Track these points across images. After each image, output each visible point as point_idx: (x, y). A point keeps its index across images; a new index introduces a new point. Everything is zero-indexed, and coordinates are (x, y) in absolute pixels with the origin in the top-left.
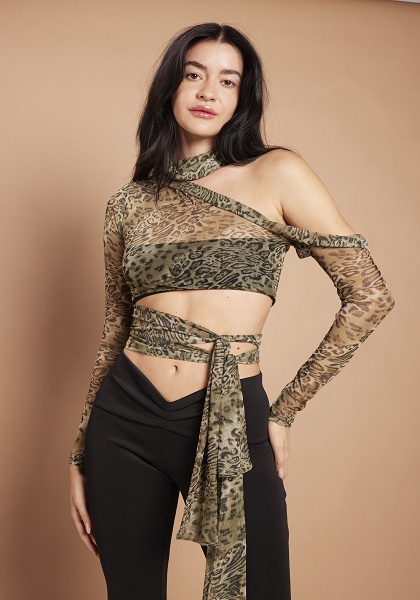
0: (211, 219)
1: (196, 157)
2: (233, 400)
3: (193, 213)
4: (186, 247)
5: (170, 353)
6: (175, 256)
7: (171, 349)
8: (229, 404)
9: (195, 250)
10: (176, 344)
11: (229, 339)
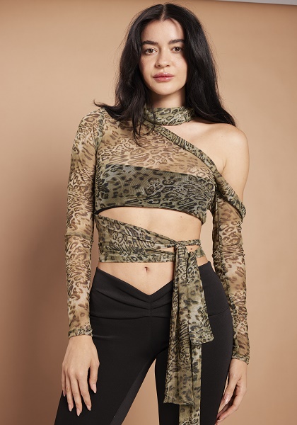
0: (181, 158)
1: (170, 110)
2: (197, 286)
3: (165, 150)
4: (161, 174)
5: (144, 258)
6: (151, 179)
7: (144, 255)
8: (194, 289)
9: (168, 178)
10: (147, 250)
11: (185, 243)
